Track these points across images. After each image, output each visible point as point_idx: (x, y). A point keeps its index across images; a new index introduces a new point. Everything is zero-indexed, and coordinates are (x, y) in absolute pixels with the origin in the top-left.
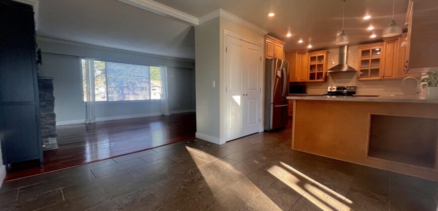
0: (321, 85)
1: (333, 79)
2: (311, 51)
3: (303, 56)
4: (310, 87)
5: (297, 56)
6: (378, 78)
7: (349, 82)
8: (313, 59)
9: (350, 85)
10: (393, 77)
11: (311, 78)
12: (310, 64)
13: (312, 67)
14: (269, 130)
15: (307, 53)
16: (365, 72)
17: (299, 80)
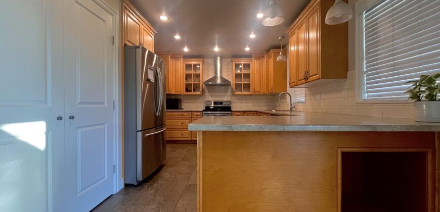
0: (197, 99)
1: (209, 92)
2: (187, 57)
3: (177, 61)
4: (186, 101)
5: (170, 61)
6: (249, 93)
7: (224, 96)
8: (188, 67)
9: (225, 99)
10: (261, 92)
11: (187, 90)
12: (185, 73)
13: (188, 77)
14: (135, 183)
15: (182, 59)
16: (238, 86)
17: (173, 92)
